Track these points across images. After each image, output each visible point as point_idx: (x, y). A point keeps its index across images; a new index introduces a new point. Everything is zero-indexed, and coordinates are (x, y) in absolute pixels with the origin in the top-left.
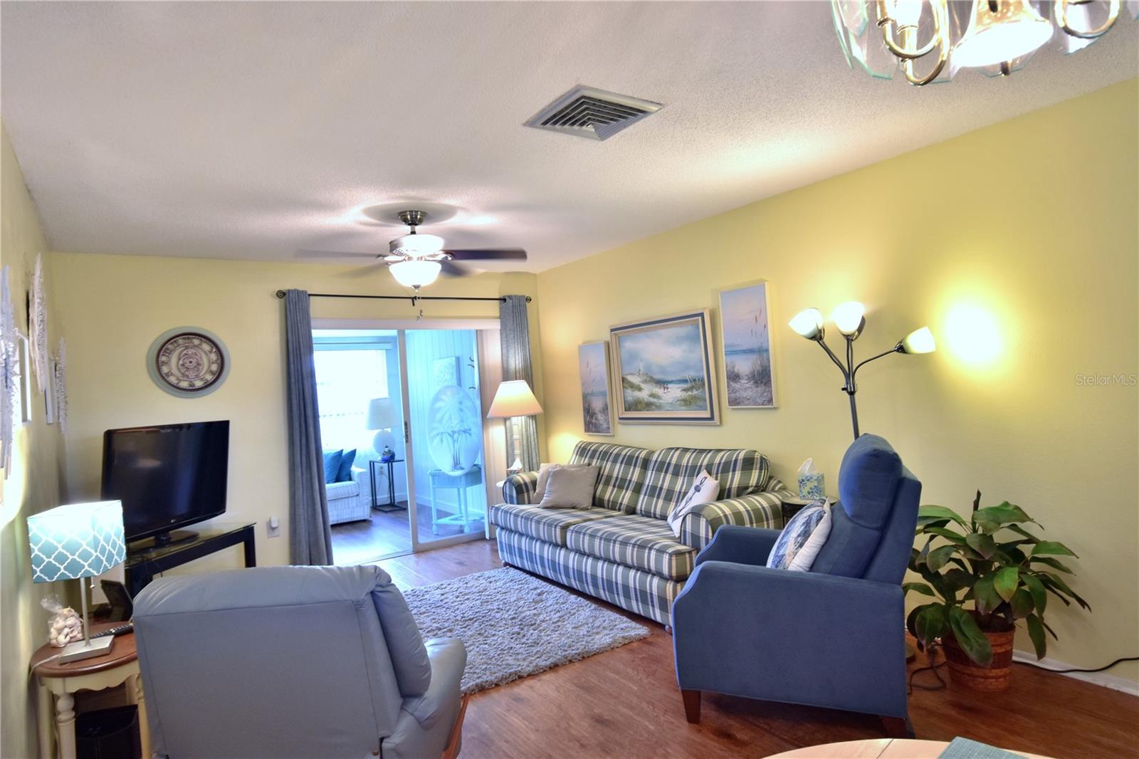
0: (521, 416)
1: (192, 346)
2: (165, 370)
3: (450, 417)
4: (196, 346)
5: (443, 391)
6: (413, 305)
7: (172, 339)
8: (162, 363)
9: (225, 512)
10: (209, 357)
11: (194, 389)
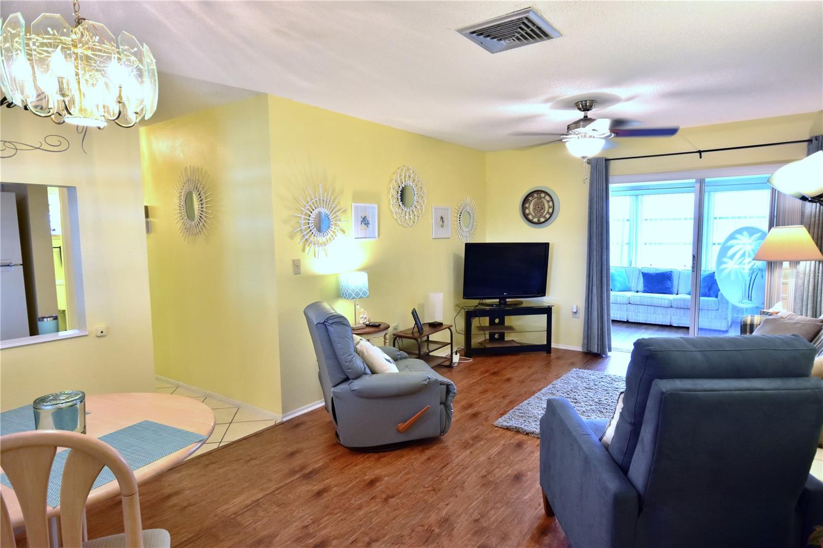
0: (811, 260)
1: (540, 198)
2: (527, 211)
3: (743, 255)
4: (542, 198)
5: (740, 231)
6: (701, 157)
7: (531, 194)
8: (526, 207)
9: (545, 296)
10: (548, 204)
11: (539, 223)
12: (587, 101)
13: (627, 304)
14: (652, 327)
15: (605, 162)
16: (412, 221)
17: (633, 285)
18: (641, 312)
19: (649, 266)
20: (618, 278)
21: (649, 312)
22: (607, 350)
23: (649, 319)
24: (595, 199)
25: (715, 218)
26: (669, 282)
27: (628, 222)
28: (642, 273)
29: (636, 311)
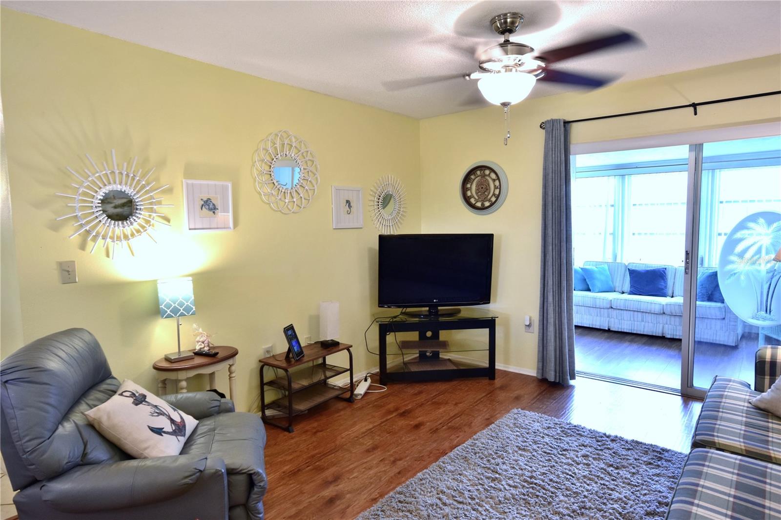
1: (484, 176)
2: (469, 193)
3: (759, 251)
4: (487, 175)
5: (753, 218)
6: (696, 114)
7: (472, 171)
8: (467, 189)
9: (489, 303)
10: (494, 184)
11: (483, 208)
12: (506, 15)
13: (608, 309)
14: (638, 338)
15: (564, 126)
16: (295, 205)
17: (618, 285)
18: (625, 318)
19: (639, 262)
20: (598, 276)
21: (636, 319)
22: (569, 377)
23: (635, 329)
24: (551, 175)
25: (721, 202)
26: (662, 281)
27: (613, 208)
28: (629, 269)
29: (620, 319)
